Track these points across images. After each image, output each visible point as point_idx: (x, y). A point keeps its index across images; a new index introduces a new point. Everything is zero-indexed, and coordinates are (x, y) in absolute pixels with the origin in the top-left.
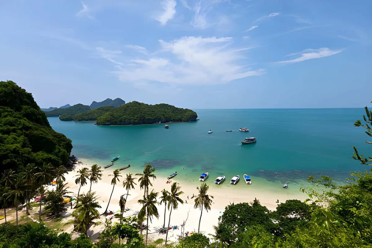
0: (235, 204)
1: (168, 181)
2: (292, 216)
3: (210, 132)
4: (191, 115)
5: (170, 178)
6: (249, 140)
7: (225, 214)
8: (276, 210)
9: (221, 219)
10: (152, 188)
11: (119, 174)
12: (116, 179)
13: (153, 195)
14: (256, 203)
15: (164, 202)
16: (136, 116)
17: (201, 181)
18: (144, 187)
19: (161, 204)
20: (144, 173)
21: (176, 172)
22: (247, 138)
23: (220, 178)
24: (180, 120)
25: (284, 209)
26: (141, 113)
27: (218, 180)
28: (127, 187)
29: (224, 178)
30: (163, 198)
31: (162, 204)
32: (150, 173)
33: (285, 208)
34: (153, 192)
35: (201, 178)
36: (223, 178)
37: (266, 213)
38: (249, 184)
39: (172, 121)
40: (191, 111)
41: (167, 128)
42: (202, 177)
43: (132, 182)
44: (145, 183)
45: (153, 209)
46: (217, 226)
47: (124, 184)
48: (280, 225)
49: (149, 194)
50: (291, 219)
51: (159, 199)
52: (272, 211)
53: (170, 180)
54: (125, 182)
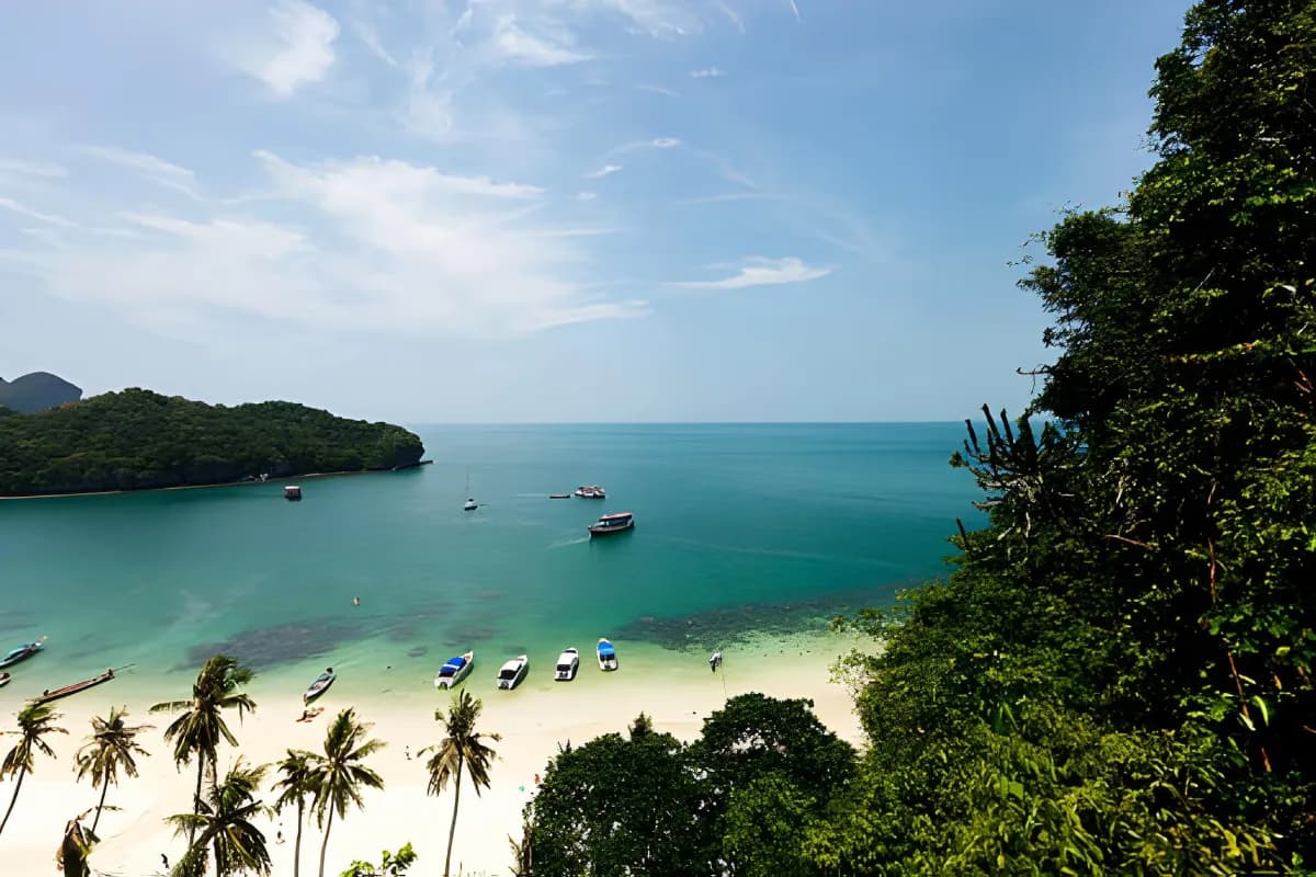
0: (574, 747)
1: (309, 709)
2: (743, 746)
3: (469, 504)
4: (398, 446)
5: (312, 698)
6: (614, 522)
7: (545, 789)
8: (701, 737)
9: (533, 811)
10: (236, 752)
11: (49, 724)
12: (34, 748)
13: (241, 785)
14: (641, 728)
15: (292, 803)
16: (146, 451)
17: (444, 686)
18: (194, 756)
19: (279, 813)
20: (197, 693)
21: (330, 670)
22: (605, 517)
23: (512, 665)
24: (352, 467)
25: (721, 727)
26: (170, 439)
27: (507, 675)
28: (97, 775)
29: (524, 664)
30: (290, 786)
31: (281, 809)
32: (226, 690)
33: (727, 724)
34: (239, 770)
35: (441, 675)
36: (520, 662)
37: (673, 752)
38: (608, 669)
39: (317, 469)
40: (399, 429)
41: (294, 497)
42: (447, 673)
43: (125, 746)
44: (200, 736)
45: (244, 841)
46: (519, 837)
47: (83, 762)
48: (713, 779)
49: (221, 782)
50: (740, 756)
51: (267, 792)
52: (691, 742)
53: (316, 704)
54: (87, 752)
